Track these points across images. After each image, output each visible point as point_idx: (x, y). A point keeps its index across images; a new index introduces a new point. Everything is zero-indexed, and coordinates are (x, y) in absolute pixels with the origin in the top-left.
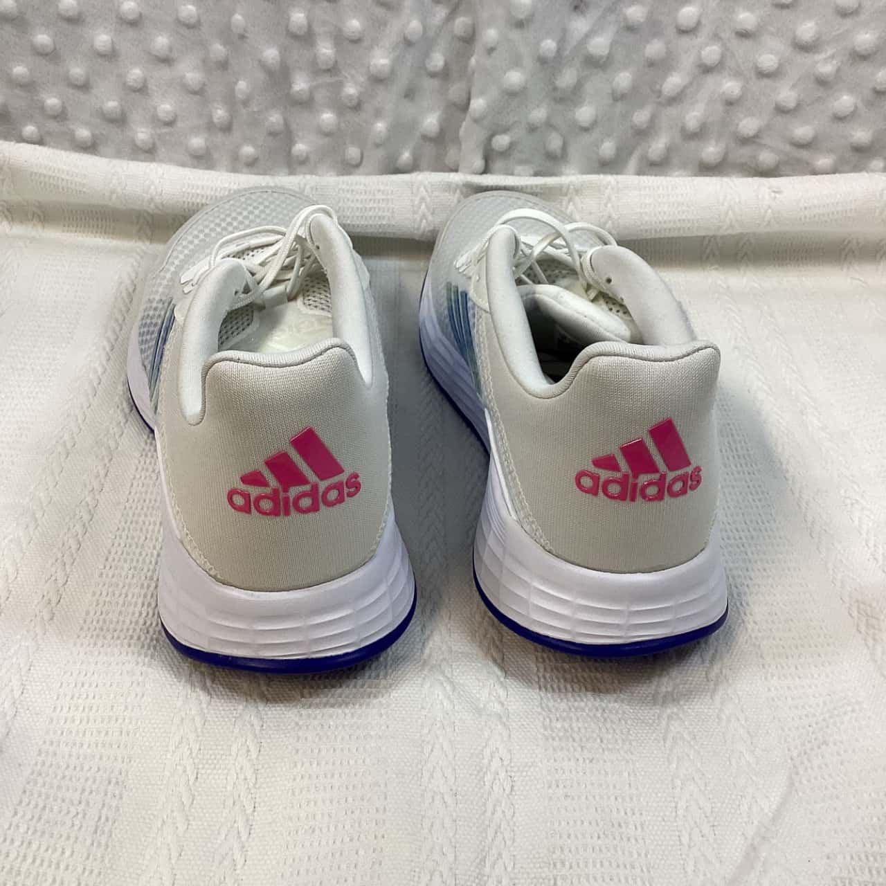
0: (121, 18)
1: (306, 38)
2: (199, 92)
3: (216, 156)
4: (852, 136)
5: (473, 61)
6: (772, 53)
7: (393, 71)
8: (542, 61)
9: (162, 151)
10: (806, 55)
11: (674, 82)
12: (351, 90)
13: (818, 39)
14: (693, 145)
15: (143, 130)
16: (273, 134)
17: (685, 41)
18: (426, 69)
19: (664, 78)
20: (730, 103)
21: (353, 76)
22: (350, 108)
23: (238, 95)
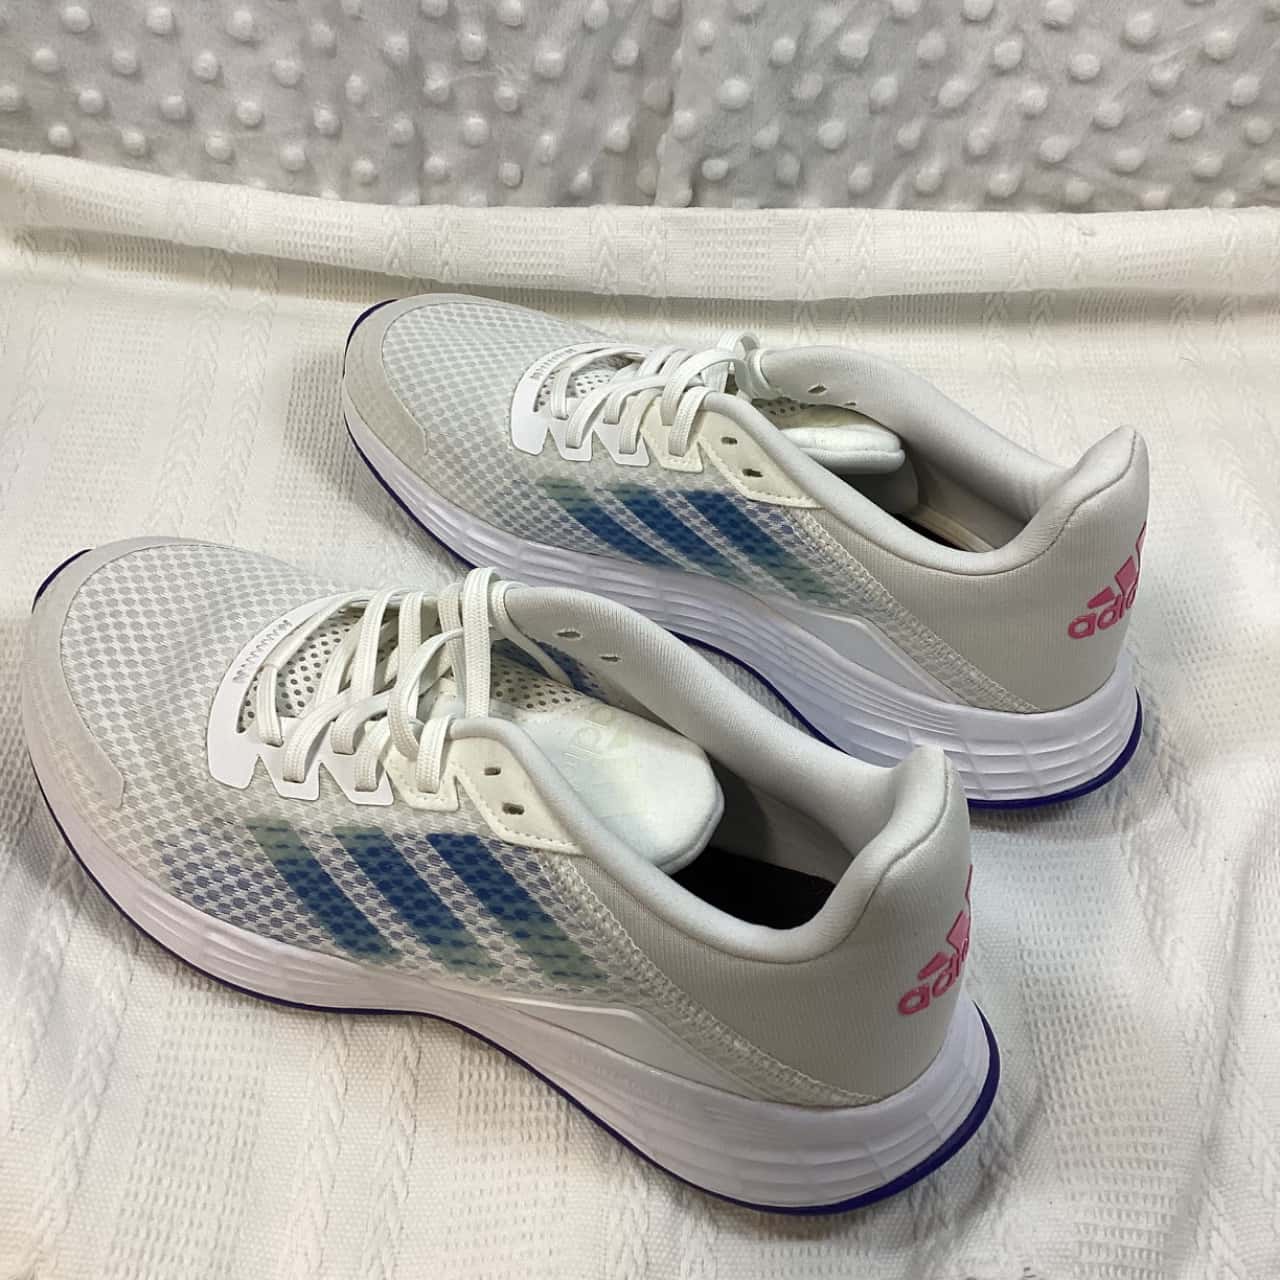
1: (447, 20)
2: (296, 87)
3: (318, 168)
4: (1194, 162)
6: (1091, 53)
7: (567, 66)
8: (775, 66)
9: (244, 162)
10: (1138, 55)
11: (955, 88)
12: (507, 91)
13: (1158, 34)
14: (977, 170)
15: (218, 133)
16: (398, 146)
17: (972, 33)
18: (613, 61)
19: (942, 84)
20: (1030, 117)
21: (510, 71)
22: (507, 113)
23: (350, 94)
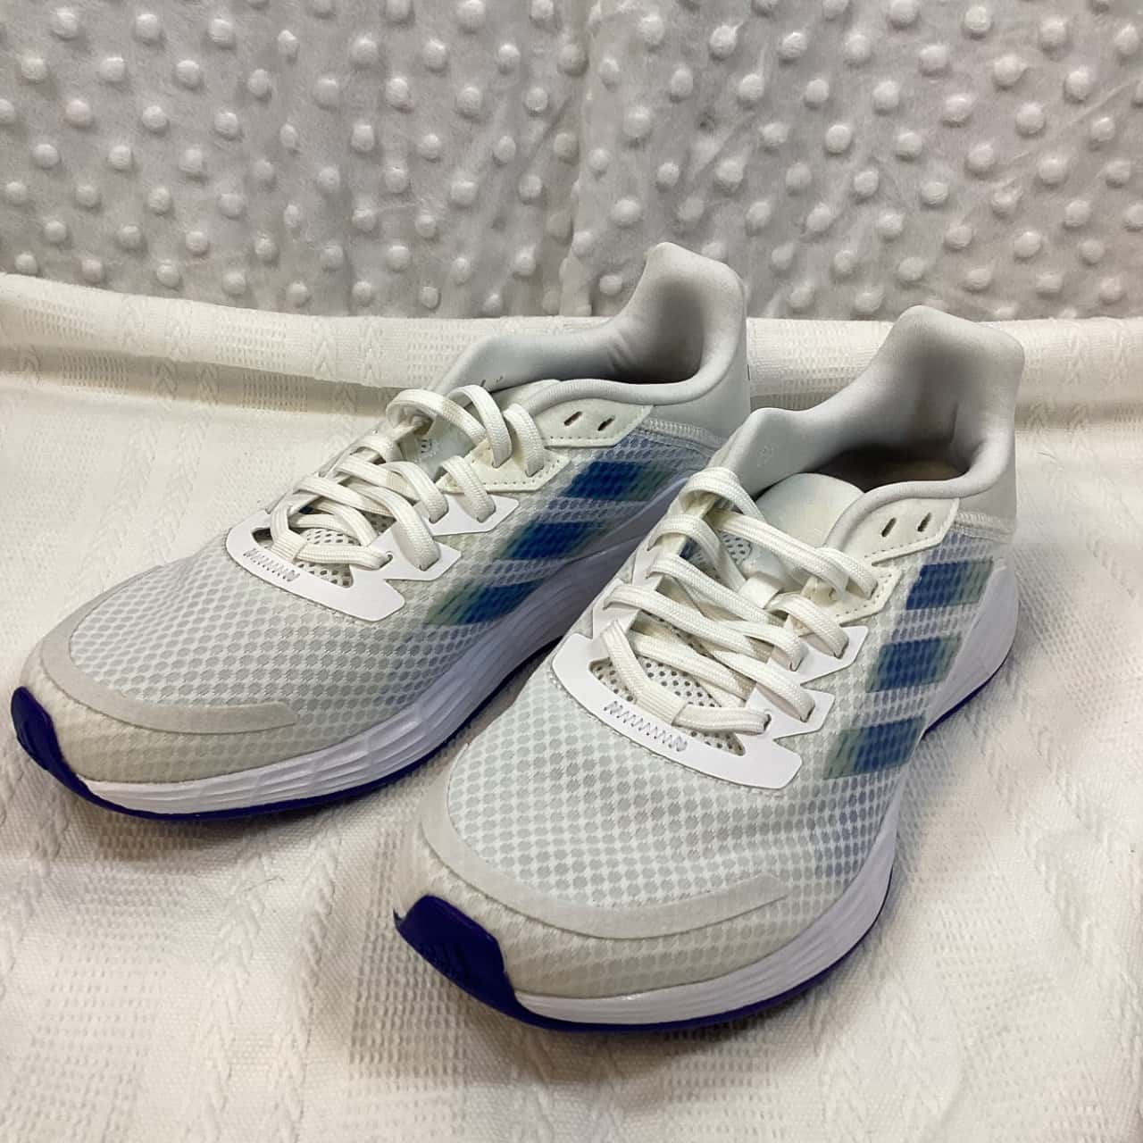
0: (144, 126)
1: (374, 155)
2: (239, 218)
3: (257, 294)
4: (1037, 280)
5: (577, 186)
6: (940, 181)
7: (478, 194)
8: (662, 189)
9: (190, 287)
10: (982, 182)
11: (822, 213)
12: (426, 219)
13: (996, 163)
14: (843, 289)
15: (168, 261)
16: (329, 270)
17: (834, 166)
18: (519, 194)
19: (809, 210)
20: (889, 240)
21: (429, 201)
22: (426, 239)
23: (288, 221)
